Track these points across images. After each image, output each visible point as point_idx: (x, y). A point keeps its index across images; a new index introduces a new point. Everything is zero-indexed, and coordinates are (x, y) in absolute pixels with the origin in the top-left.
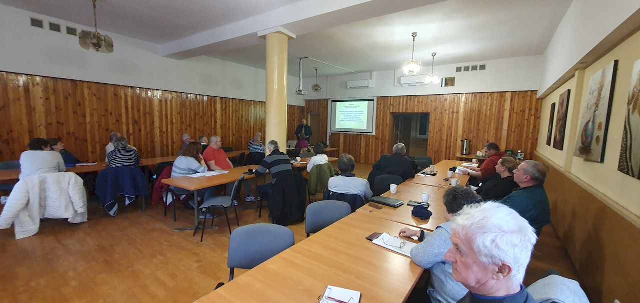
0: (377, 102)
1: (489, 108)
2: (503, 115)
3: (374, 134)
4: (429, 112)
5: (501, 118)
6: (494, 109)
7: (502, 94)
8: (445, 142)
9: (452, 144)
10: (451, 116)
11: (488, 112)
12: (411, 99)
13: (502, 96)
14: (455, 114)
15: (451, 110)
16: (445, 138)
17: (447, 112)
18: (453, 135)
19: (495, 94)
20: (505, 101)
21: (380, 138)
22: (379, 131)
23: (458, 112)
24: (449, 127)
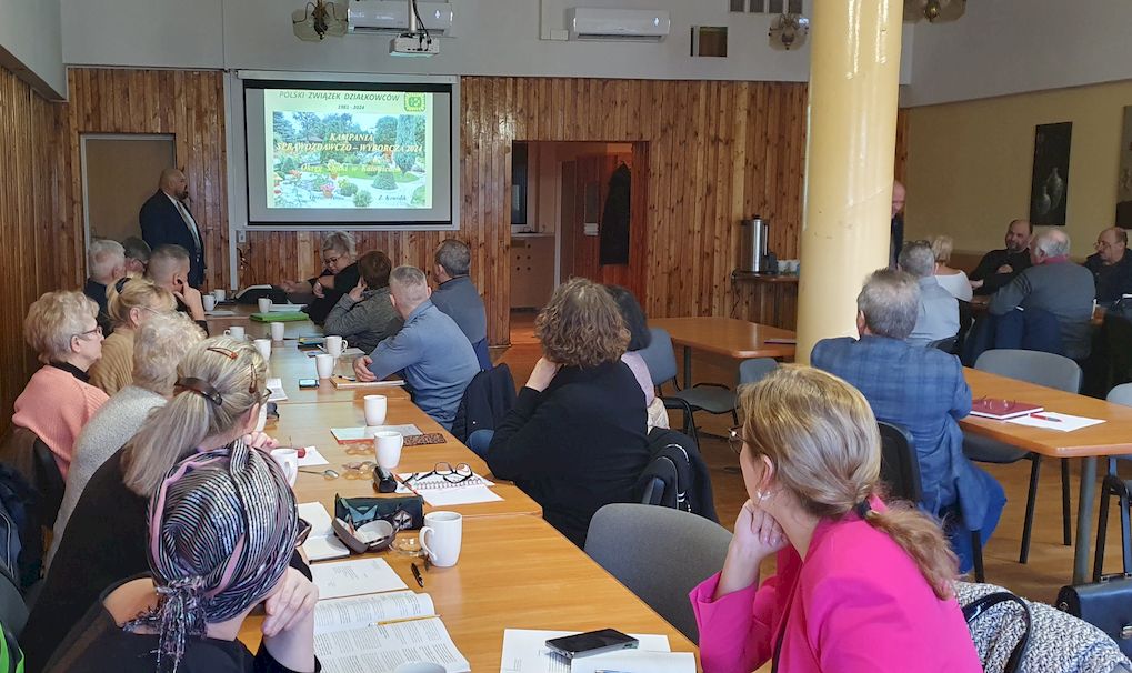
0: (464, 99)
3: (456, 226)
4: (647, 137)
8: (697, 237)
9: (717, 243)
10: (711, 151)
12: (587, 90)
14: (721, 146)
15: (712, 133)
16: (697, 227)
17: (701, 138)
18: (718, 216)
21: (481, 239)
22: (476, 216)
23: (730, 142)
24: (709, 188)
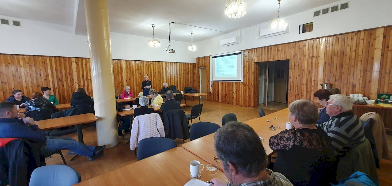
0: (244, 55)
1: (354, 49)
2: (373, 54)
3: (242, 81)
4: (288, 59)
5: (370, 59)
6: (361, 49)
7: (371, 32)
9: (312, 88)
11: (354, 54)
12: (271, 48)
13: (371, 34)
14: (314, 59)
15: (311, 55)
17: (307, 57)
18: (313, 79)
19: (362, 34)
20: (375, 39)
22: (247, 79)
24: (309, 71)
